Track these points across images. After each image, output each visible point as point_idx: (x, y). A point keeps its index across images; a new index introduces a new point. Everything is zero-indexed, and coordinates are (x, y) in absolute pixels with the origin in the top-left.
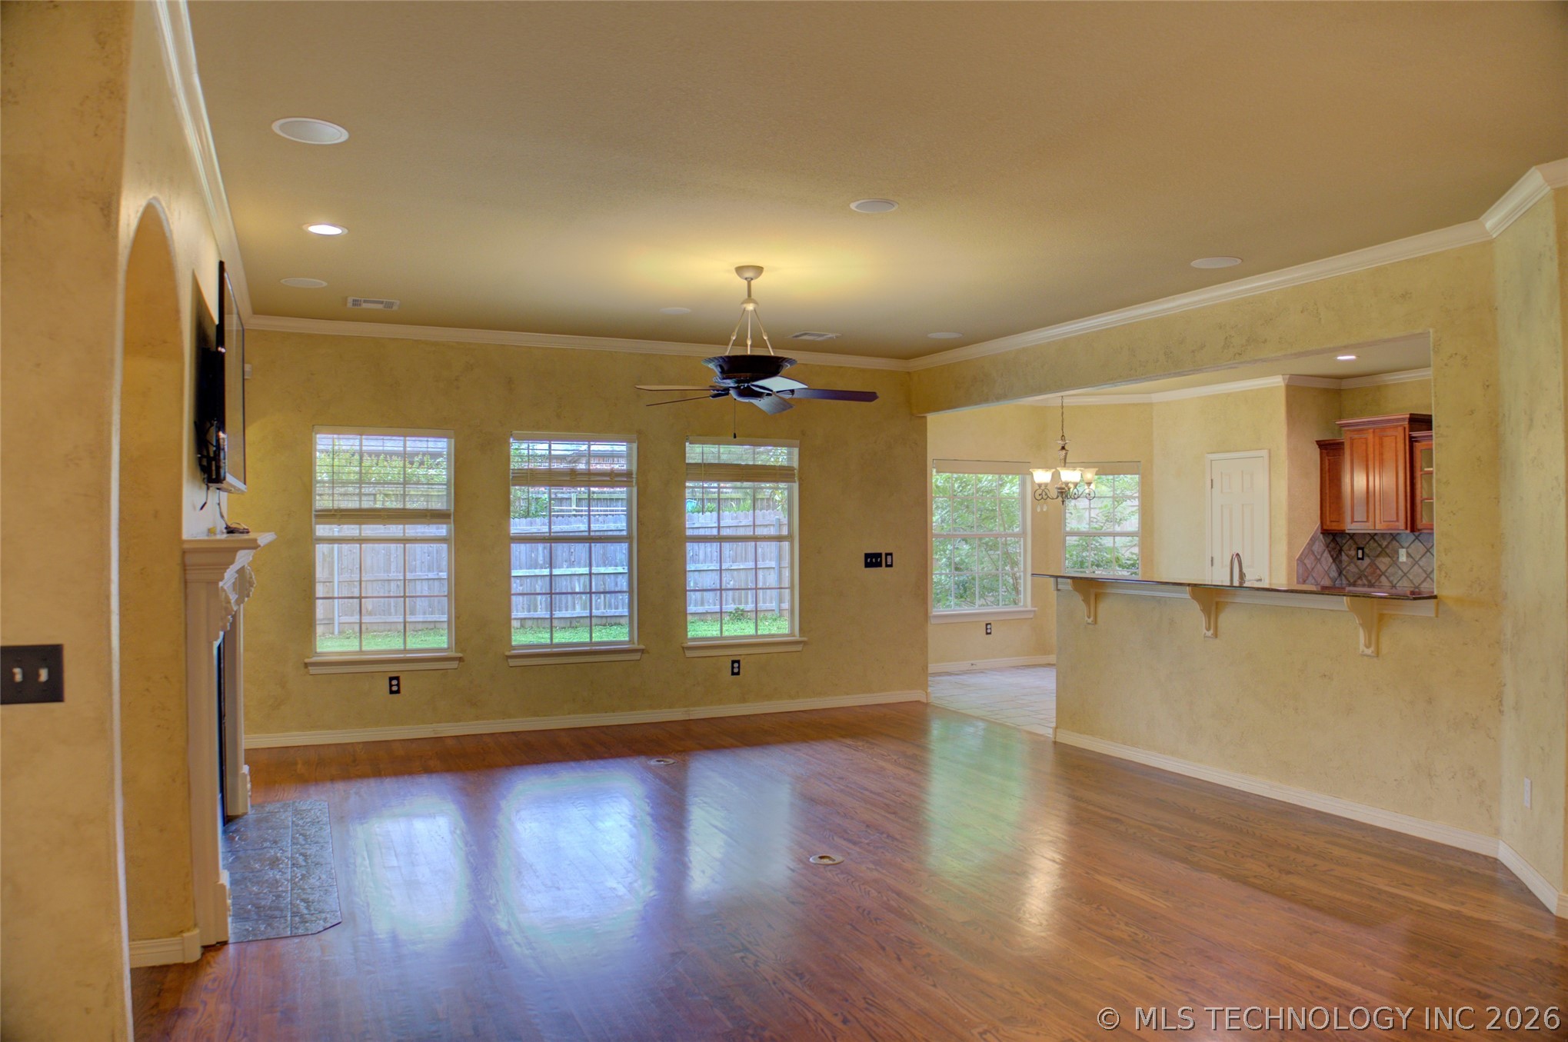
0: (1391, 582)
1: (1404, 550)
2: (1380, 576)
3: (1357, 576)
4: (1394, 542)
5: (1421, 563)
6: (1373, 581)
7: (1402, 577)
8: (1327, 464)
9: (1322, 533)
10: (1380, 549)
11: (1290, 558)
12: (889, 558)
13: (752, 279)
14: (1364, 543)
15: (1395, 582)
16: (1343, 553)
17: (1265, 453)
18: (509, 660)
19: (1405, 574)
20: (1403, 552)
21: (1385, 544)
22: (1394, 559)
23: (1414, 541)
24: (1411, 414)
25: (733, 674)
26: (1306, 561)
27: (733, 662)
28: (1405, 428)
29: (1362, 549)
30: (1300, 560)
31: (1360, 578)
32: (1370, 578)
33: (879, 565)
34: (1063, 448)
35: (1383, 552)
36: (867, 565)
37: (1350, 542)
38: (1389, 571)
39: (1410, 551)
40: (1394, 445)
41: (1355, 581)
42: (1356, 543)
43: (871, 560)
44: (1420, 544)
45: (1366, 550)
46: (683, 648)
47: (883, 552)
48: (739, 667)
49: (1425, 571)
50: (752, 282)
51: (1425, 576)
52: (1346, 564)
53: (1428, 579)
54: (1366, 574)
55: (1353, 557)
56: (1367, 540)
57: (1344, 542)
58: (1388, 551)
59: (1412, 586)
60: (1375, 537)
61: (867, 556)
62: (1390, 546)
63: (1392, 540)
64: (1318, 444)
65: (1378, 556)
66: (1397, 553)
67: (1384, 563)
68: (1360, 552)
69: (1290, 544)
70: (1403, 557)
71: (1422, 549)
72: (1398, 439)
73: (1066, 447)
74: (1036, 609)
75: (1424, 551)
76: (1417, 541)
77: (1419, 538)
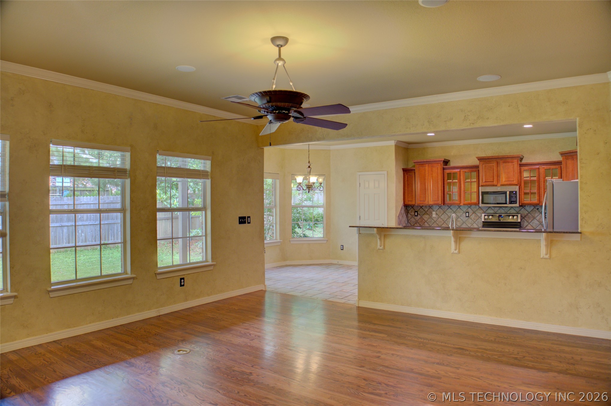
0: (429, 225)
1: (435, 212)
2: (425, 222)
3: (415, 223)
4: (430, 209)
5: (442, 217)
6: (422, 225)
7: (434, 223)
8: (407, 178)
9: (404, 206)
10: (425, 212)
11: (396, 216)
12: (249, 218)
13: (282, 46)
14: (418, 209)
15: (431, 225)
16: (409, 214)
17: (385, 173)
18: (50, 293)
19: (435, 222)
20: (434, 213)
21: (426, 210)
22: (431, 216)
23: (438, 209)
24: (445, 159)
25: (181, 286)
26: (400, 217)
27: (181, 279)
28: (441, 164)
29: (417, 212)
30: (398, 216)
31: (416, 223)
32: (420, 223)
33: (244, 223)
34: (309, 167)
35: (426, 213)
36: (240, 223)
37: (412, 209)
38: (428, 220)
39: (437, 212)
40: (437, 171)
41: (414, 225)
42: (414, 209)
43: (242, 220)
44: (441, 210)
45: (419, 212)
46: (155, 274)
47: (246, 216)
48: (184, 282)
49: (443, 220)
50: (282, 48)
51: (443, 222)
52: (410, 218)
53: (445, 223)
54: (418, 222)
55: (413, 215)
56: (419, 208)
57: (409, 209)
58: (428, 212)
60: (423, 207)
61: (240, 218)
62: (429, 211)
63: (429, 208)
64: (403, 170)
65: (424, 215)
66: (432, 214)
67: (426, 217)
68: (416, 213)
69: (396, 210)
70: (434, 215)
71: (442, 212)
72: (439, 169)
73: (310, 167)
74: (281, 241)
75: (443, 213)
76: (440, 208)
77: (441, 207)
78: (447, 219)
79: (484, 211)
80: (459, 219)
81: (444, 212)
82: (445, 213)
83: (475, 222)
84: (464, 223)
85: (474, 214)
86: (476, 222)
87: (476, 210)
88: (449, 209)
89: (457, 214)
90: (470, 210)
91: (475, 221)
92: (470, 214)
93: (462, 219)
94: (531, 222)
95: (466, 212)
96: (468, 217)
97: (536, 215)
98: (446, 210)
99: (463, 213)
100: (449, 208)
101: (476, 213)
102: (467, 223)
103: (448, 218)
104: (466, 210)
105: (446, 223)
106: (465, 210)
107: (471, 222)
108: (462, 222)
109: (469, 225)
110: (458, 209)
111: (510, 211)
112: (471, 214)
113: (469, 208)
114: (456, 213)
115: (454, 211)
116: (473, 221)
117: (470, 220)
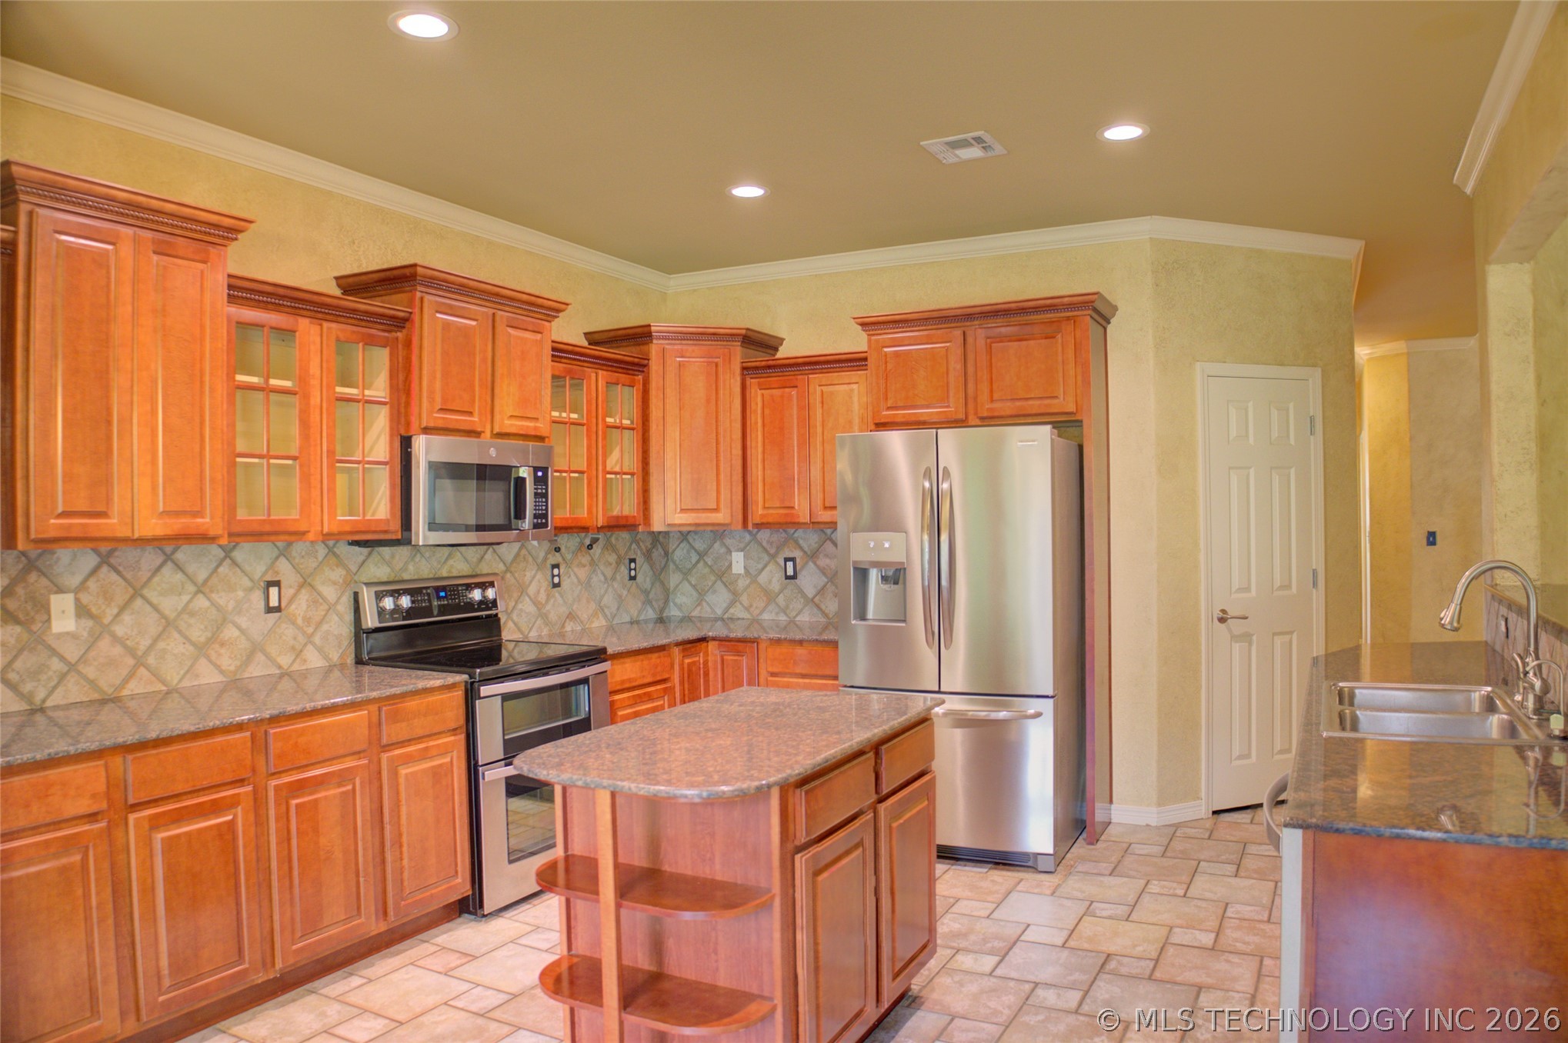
1: (69, 598)
5: (119, 630)
20: (62, 603)
22: (35, 628)
23: (94, 571)
39: (84, 597)
44: (114, 576)
49: (131, 652)
51: (131, 662)
53: (142, 671)
59: (96, 696)
66: (48, 609)
70: (63, 619)
71: (121, 593)
75: (127, 597)
76: (105, 569)
77: (112, 561)
78: (156, 640)
79: (348, 570)
80: (230, 633)
81: (137, 593)
82: (139, 602)
83: (313, 634)
84: (256, 648)
85: (303, 591)
86: (317, 639)
87: (314, 565)
88: (168, 570)
89: (214, 596)
90: (285, 570)
91: (310, 630)
92: (288, 593)
93: (244, 626)
94: (514, 608)
95: (270, 584)
96: (278, 609)
97: (529, 575)
98: (144, 575)
99: (251, 589)
100: (169, 563)
101: (318, 584)
102: (273, 650)
103: (164, 630)
104: (264, 569)
105: (147, 668)
106: (259, 570)
107: (295, 639)
108: (244, 644)
109: (285, 660)
110: (221, 569)
111: (451, 562)
112: (292, 591)
113: (282, 560)
114: (212, 591)
115: (202, 576)
116: (304, 633)
117: (288, 632)
